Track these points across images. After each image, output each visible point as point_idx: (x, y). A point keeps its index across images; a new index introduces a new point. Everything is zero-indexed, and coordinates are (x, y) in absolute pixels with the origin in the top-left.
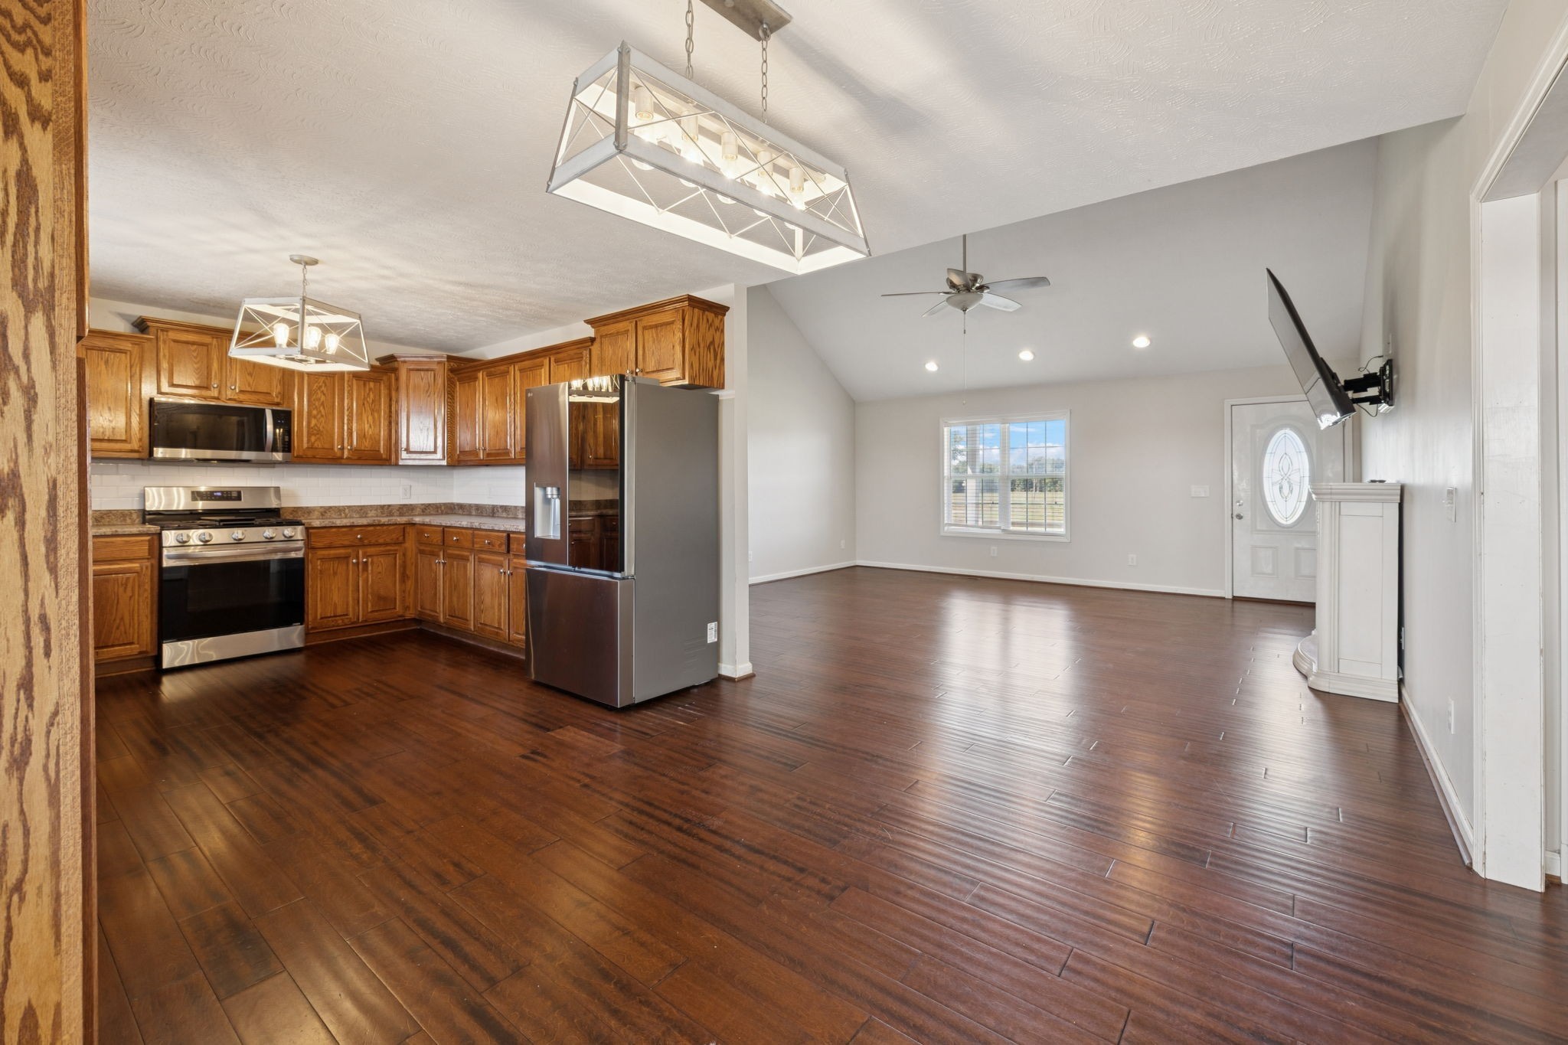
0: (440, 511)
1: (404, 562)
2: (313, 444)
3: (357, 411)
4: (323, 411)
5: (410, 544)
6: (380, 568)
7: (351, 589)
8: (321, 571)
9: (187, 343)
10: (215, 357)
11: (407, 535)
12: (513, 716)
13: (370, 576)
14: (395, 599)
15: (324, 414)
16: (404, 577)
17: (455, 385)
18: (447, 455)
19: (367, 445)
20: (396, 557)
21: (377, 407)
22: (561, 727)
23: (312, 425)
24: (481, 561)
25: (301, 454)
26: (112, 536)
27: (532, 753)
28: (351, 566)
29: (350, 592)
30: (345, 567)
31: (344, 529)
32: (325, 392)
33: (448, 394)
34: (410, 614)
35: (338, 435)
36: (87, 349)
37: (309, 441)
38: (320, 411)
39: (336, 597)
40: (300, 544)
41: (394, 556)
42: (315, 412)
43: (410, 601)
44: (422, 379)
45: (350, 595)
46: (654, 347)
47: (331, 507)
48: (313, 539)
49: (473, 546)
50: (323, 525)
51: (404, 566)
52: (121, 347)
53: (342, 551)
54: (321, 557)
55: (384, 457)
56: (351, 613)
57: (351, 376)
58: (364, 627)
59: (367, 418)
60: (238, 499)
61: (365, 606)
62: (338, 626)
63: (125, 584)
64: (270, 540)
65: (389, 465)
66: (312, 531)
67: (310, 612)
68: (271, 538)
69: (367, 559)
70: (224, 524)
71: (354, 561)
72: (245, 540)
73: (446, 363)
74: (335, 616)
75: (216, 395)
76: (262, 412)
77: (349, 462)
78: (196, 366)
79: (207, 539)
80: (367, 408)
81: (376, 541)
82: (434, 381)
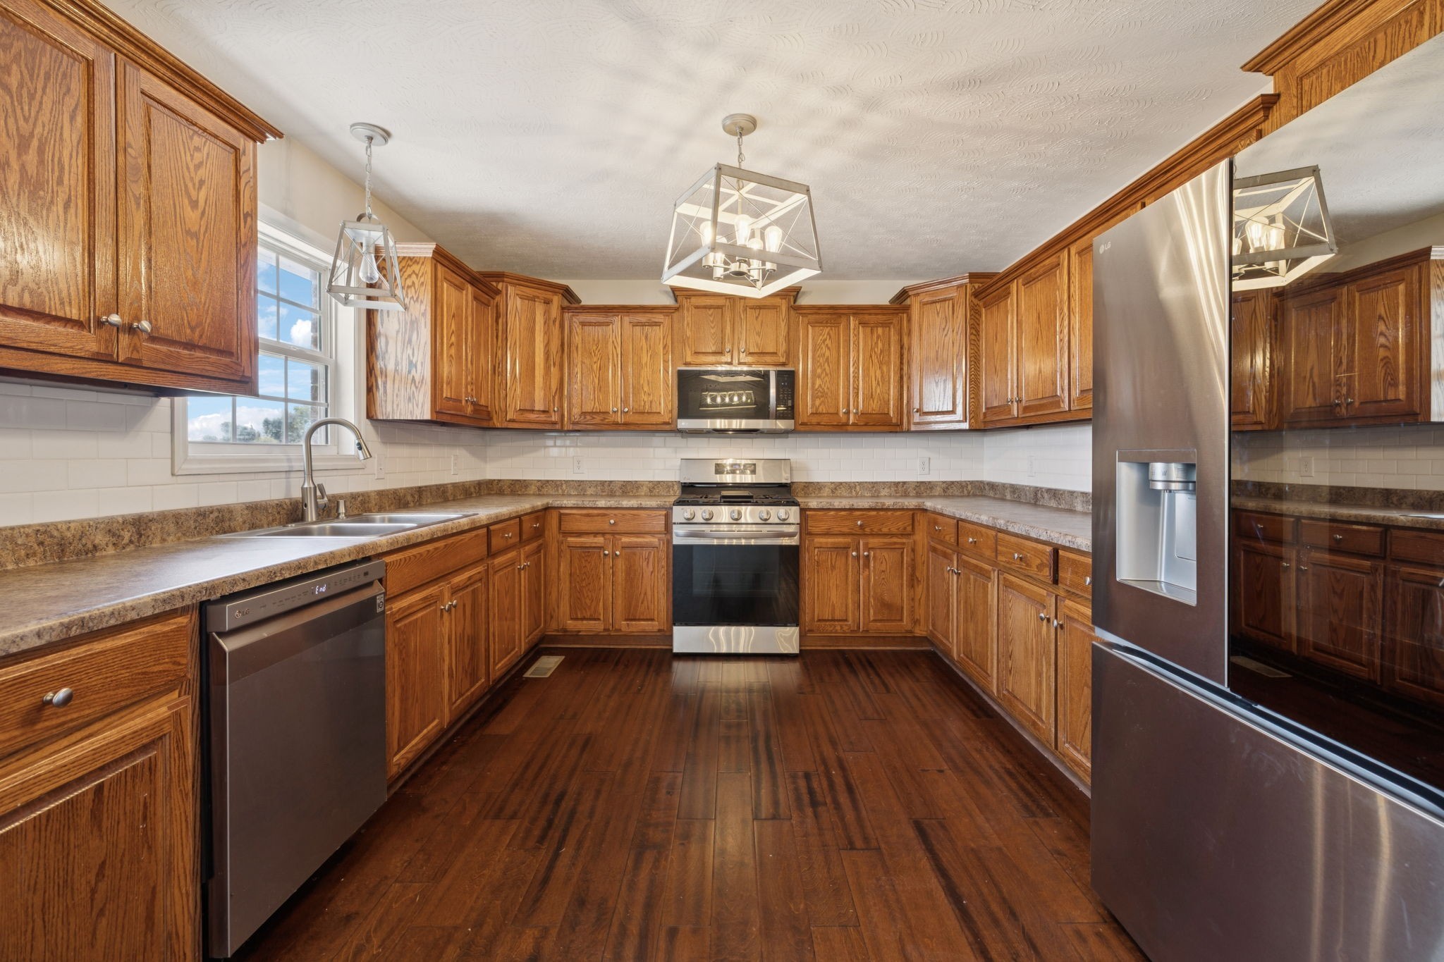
0: (966, 492)
1: (913, 560)
2: (817, 409)
3: (864, 365)
4: (827, 368)
5: (921, 537)
6: (884, 564)
7: (850, 588)
8: (818, 562)
9: (705, 307)
10: (728, 319)
11: (916, 524)
13: (872, 574)
14: (902, 608)
15: (828, 372)
16: (912, 580)
17: (980, 316)
18: (970, 414)
19: (874, 406)
20: (902, 553)
21: (886, 358)
23: (817, 387)
24: (1008, 585)
25: (805, 421)
26: (637, 509)
28: (850, 559)
29: (850, 592)
30: (843, 560)
31: (843, 513)
32: (829, 345)
33: (970, 328)
34: (920, 631)
35: (843, 395)
37: (813, 405)
38: (825, 369)
39: (834, 596)
40: (796, 528)
41: (900, 551)
42: (819, 371)
43: (920, 613)
44: (938, 313)
45: (850, 596)
47: (841, 483)
48: (810, 523)
49: (996, 557)
50: (820, 506)
51: (913, 567)
52: (656, 320)
53: (841, 540)
54: (817, 545)
55: (894, 421)
56: (850, 619)
57: (857, 322)
58: (866, 639)
59: (875, 372)
60: (753, 472)
61: (867, 612)
62: (836, 632)
63: (648, 559)
64: (765, 522)
65: (903, 432)
66: (808, 513)
67: (807, 611)
68: (766, 520)
69: (869, 552)
70: (724, 502)
71: (854, 554)
72: (743, 520)
73: (968, 285)
74: (833, 620)
75: (729, 360)
76: (766, 375)
77: (856, 429)
78: (713, 331)
79: (707, 517)
80: (876, 361)
81: (880, 530)
82: (953, 313)
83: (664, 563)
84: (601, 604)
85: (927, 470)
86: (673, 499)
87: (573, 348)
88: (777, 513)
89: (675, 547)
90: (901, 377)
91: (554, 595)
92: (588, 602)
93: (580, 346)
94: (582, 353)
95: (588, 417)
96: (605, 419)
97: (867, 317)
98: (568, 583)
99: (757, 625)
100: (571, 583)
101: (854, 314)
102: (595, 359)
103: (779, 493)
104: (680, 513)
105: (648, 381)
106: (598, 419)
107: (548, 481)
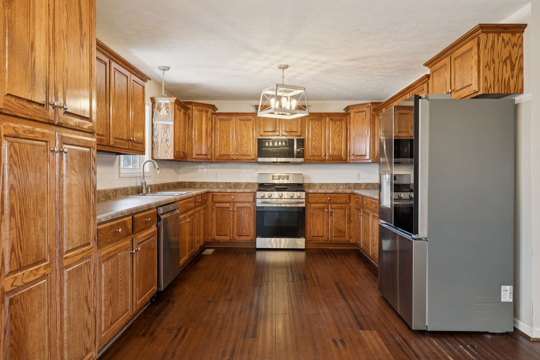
0: (374, 187)
1: (350, 213)
2: (313, 154)
3: (332, 136)
4: (317, 137)
5: (353, 204)
6: (338, 215)
7: (325, 224)
8: (312, 214)
11: (351, 199)
12: (353, 313)
13: (334, 219)
14: (345, 232)
15: (318, 139)
16: (349, 221)
17: (375, 117)
18: (372, 156)
19: (336, 153)
20: (345, 210)
21: (341, 134)
22: (370, 330)
23: (313, 145)
25: (308, 158)
26: (243, 193)
27: (340, 340)
28: (325, 212)
29: (325, 226)
30: (323, 213)
31: (322, 195)
32: (318, 128)
33: (372, 123)
34: (352, 241)
35: (324, 148)
36: (240, 121)
37: (311, 152)
38: (316, 138)
39: (319, 227)
40: (304, 200)
42: (314, 139)
43: (352, 234)
44: (360, 117)
45: (325, 227)
46: (460, 71)
48: (309, 198)
49: (371, 207)
50: (313, 192)
51: (350, 216)
52: (249, 118)
53: (322, 205)
54: (312, 207)
55: (344, 159)
56: (325, 236)
57: (329, 119)
58: (332, 244)
59: (336, 139)
60: (288, 179)
61: (331, 233)
62: (319, 241)
63: (246, 212)
64: (292, 198)
65: (347, 163)
66: (309, 194)
67: (308, 233)
68: (292, 197)
69: (332, 210)
70: (276, 190)
71: (326, 210)
72: (283, 197)
73: (371, 106)
74: (319, 236)
75: (278, 134)
76: (293, 140)
77: (329, 162)
78: (272, 123)
79: (270, 196)
80: (336, 135)
81: (337, 201)
82: (366, 117)
83: (253, 214)
84: (228, 230)
85: (359, 179)
86: (256, 189)
87: (216, 129)
88: (297, 194)
89: (258, 207)
90: (347, 141)
91: (210, 226)
92: (223, 228)
93: (219, 128)
94: (220, 131)
95: (222, 157)
96: (229, 157)
97: (333, 117)
98: (215, 221)
99: (289, 237)
100: (217, 221)
101: (328, 116)
102: (225, 134)
103: (298, 187)
104: (259, 194)
105: (246, 143)
106: (226, 158)
107: (204, 182)
